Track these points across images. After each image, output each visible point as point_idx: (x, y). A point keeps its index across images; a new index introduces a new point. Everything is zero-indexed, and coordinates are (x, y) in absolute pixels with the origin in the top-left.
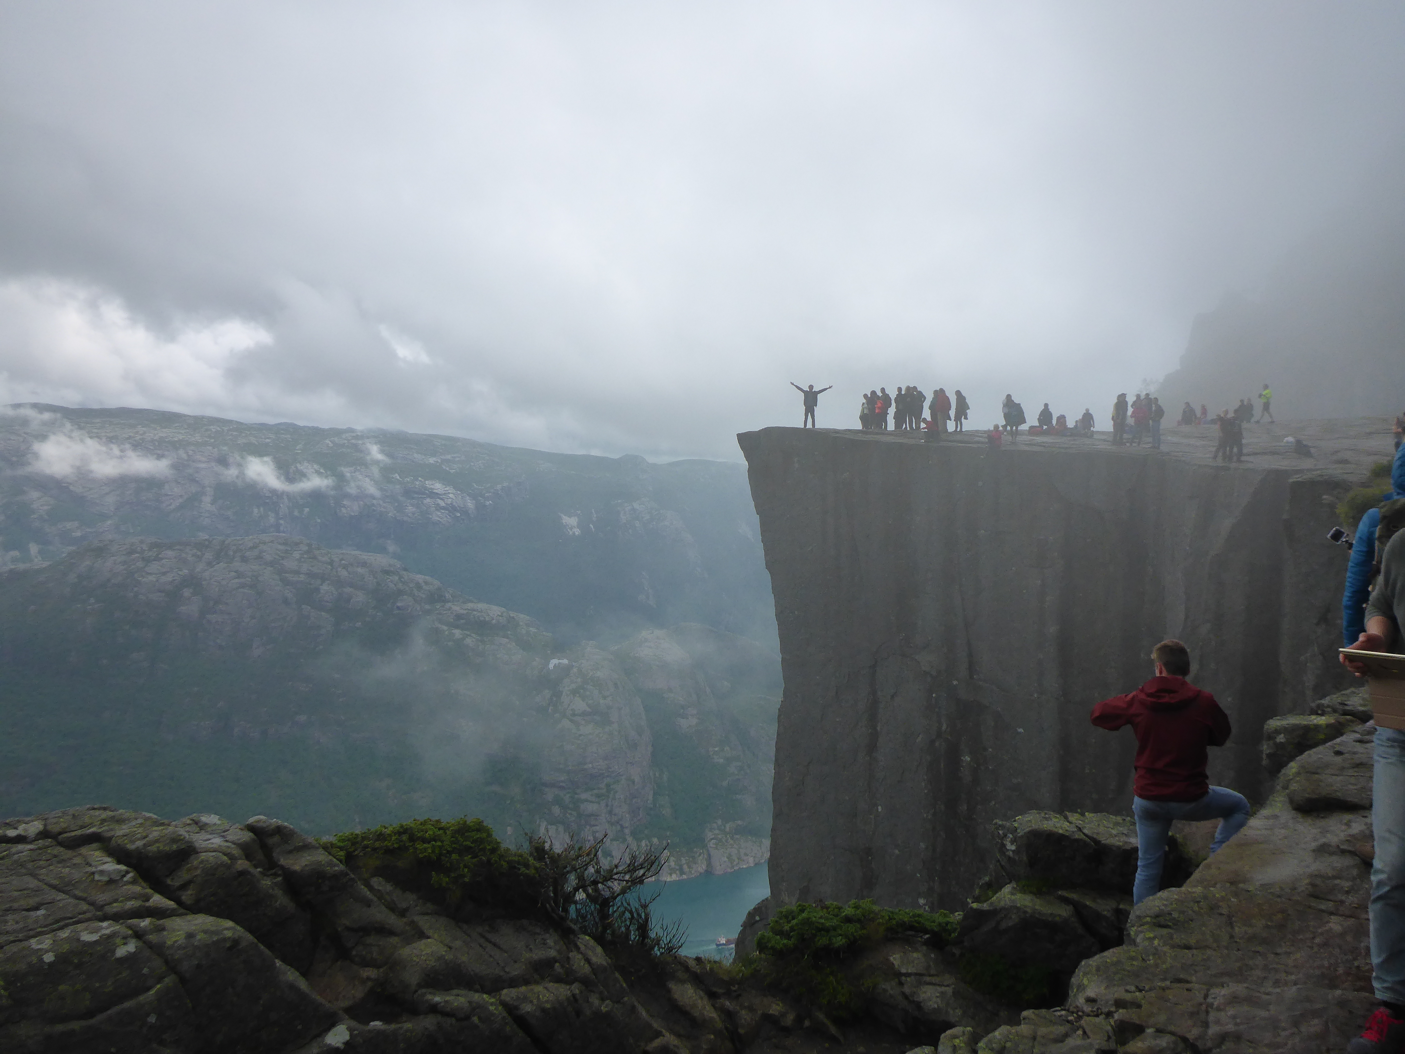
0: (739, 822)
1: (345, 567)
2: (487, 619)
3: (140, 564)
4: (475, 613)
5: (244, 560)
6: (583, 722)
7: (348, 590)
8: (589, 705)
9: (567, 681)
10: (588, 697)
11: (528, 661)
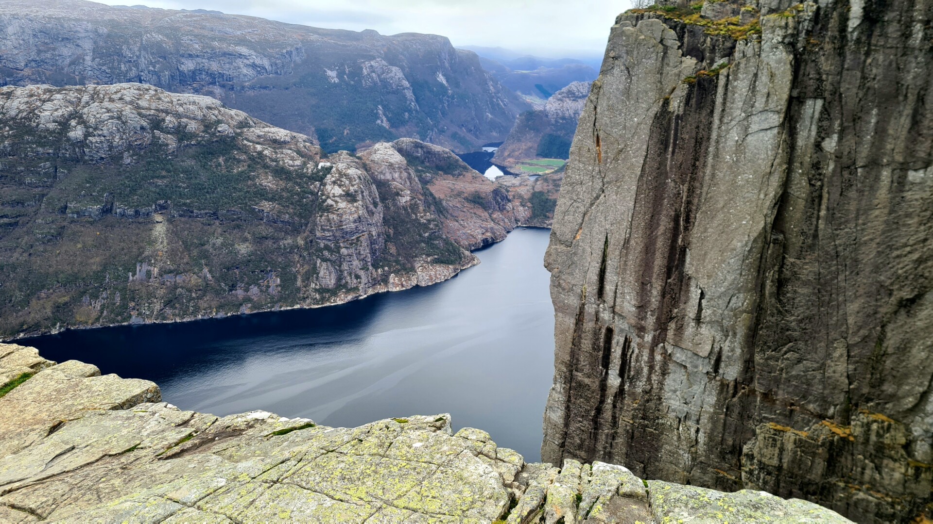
0: (436, 257)
1: (181, 105)
2: (278, 138)
3: (38, 103)
4: (270, 134)
5: (111, 100)
6: (340, 201)
7: (184, 120)
8: (343, 191)
9: (329, 176)
10: (343, 185)
11: (305, 164)
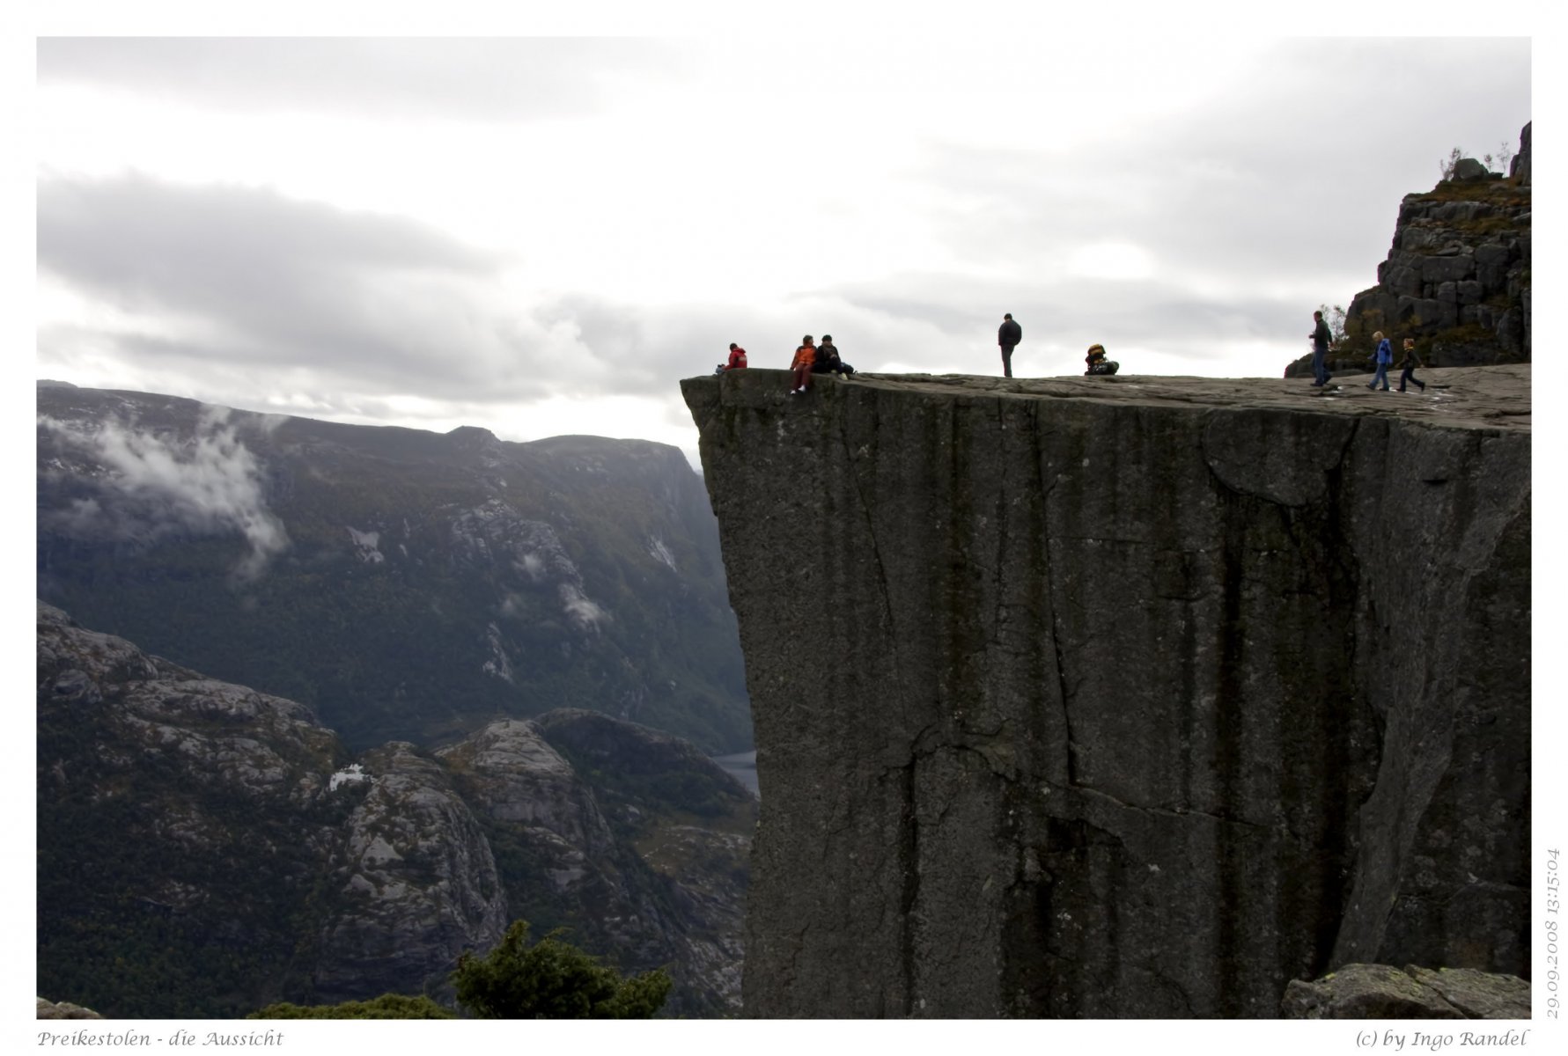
2: (221, 706)
4: (199, 697)
6: (389, 879)
8: (398, 850)
9: (361, 809)
10: (398, 836)
11: (292, 778)
